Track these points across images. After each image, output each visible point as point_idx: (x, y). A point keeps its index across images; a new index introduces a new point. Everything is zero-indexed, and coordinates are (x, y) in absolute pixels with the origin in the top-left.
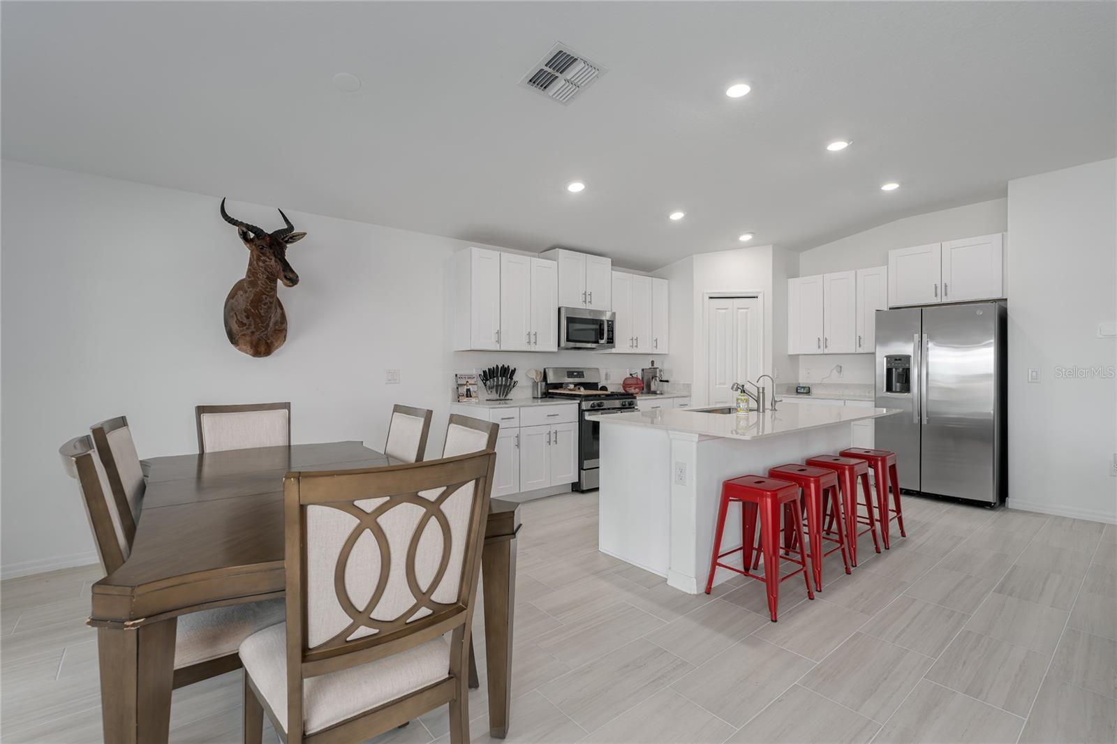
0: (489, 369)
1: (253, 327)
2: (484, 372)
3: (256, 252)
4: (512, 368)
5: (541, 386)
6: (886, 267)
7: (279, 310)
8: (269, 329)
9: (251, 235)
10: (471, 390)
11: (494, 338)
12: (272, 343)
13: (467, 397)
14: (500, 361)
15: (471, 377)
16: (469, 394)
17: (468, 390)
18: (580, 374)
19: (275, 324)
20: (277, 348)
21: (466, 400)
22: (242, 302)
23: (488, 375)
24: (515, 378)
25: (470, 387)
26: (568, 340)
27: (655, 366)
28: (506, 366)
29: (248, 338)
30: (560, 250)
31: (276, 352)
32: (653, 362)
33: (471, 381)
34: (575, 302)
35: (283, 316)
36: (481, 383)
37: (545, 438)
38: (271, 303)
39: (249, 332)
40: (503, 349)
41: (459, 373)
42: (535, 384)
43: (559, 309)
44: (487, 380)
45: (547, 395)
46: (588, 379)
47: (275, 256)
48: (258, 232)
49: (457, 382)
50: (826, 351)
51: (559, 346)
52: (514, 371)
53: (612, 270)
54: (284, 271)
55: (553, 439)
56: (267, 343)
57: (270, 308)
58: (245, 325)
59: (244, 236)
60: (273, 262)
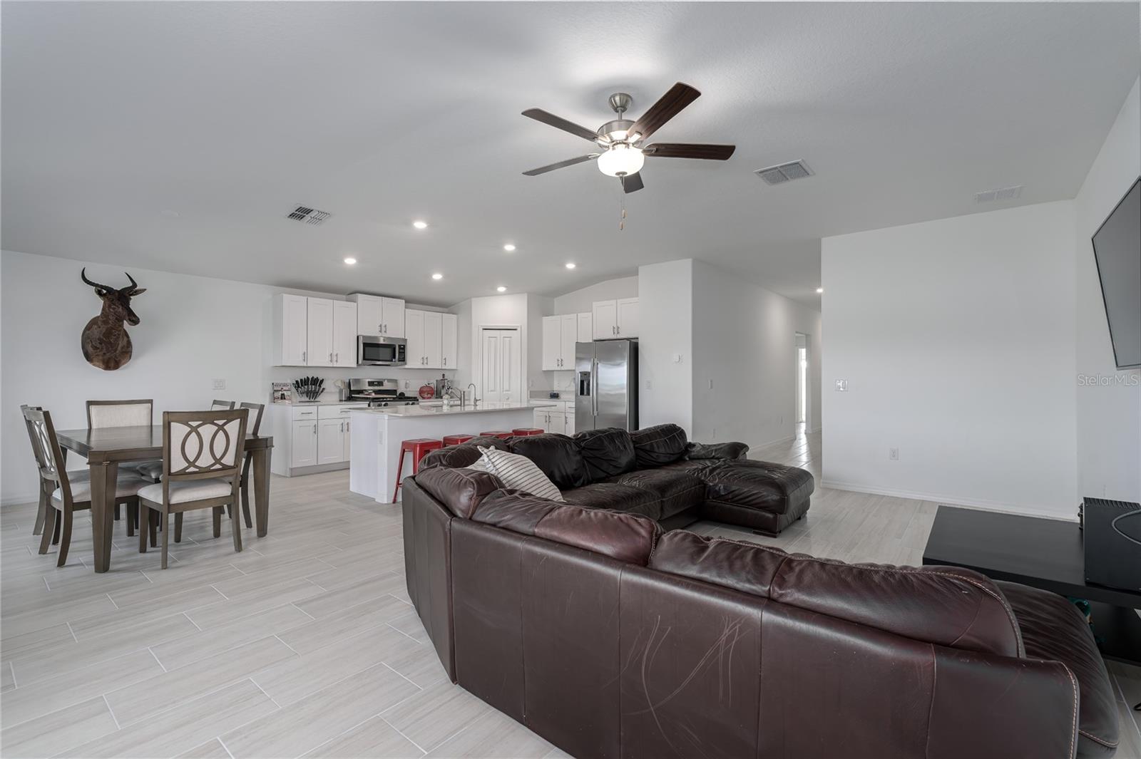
0: (301, 380)
1: (105, 350)
2: (297, 382)
3: (107, 303)
4: (320, 379)
5: (346, 393)
6: (591, 314)
7: (125, 339)
8: (118, 352)
9: (104, 292)
10: (286, 394)
11: (301, 358)
12: (120, 360)
13: (282, 398)
14: (311, 374)
15: (285, 385)
16: (283, 397)
17: (283, 395)
18: (380, 383)
19: (122, 348)
20: (123, 364)
21: (280, 401)
22: (96, 332)
23: (299, 385)
24: (323, 386)
25: (285, 393)
26: (364, 359)
27: (446, 378)
28: (315, 377)
29: (101, 358)
30: (359, 295)
31: (122, 367)
32: (444, 375)
33: (284, 388)
34: (371, 331)
35: (129, 344)
36: (294, 389)
37: (339, 427)
38: (119, 335)
39: (101, 353)
40: (309, 365)
41: (275, 382)
42: (341, 391)
43: (358, 337)
44: (299, 387)
45: (350, 399)
46: (387, 386)
47: (122, 306)
48: (110, 290)
49: (273, 388)
50: (562, 368)
51: (358, 363)
52: (322, 381)
53: (406, 308)
54: (129, 315)
55: (345, 428)
56: (116, 361)
57: (118, 338)
58: (99, 348)
59: (99, 293)
60: (120, 310)
